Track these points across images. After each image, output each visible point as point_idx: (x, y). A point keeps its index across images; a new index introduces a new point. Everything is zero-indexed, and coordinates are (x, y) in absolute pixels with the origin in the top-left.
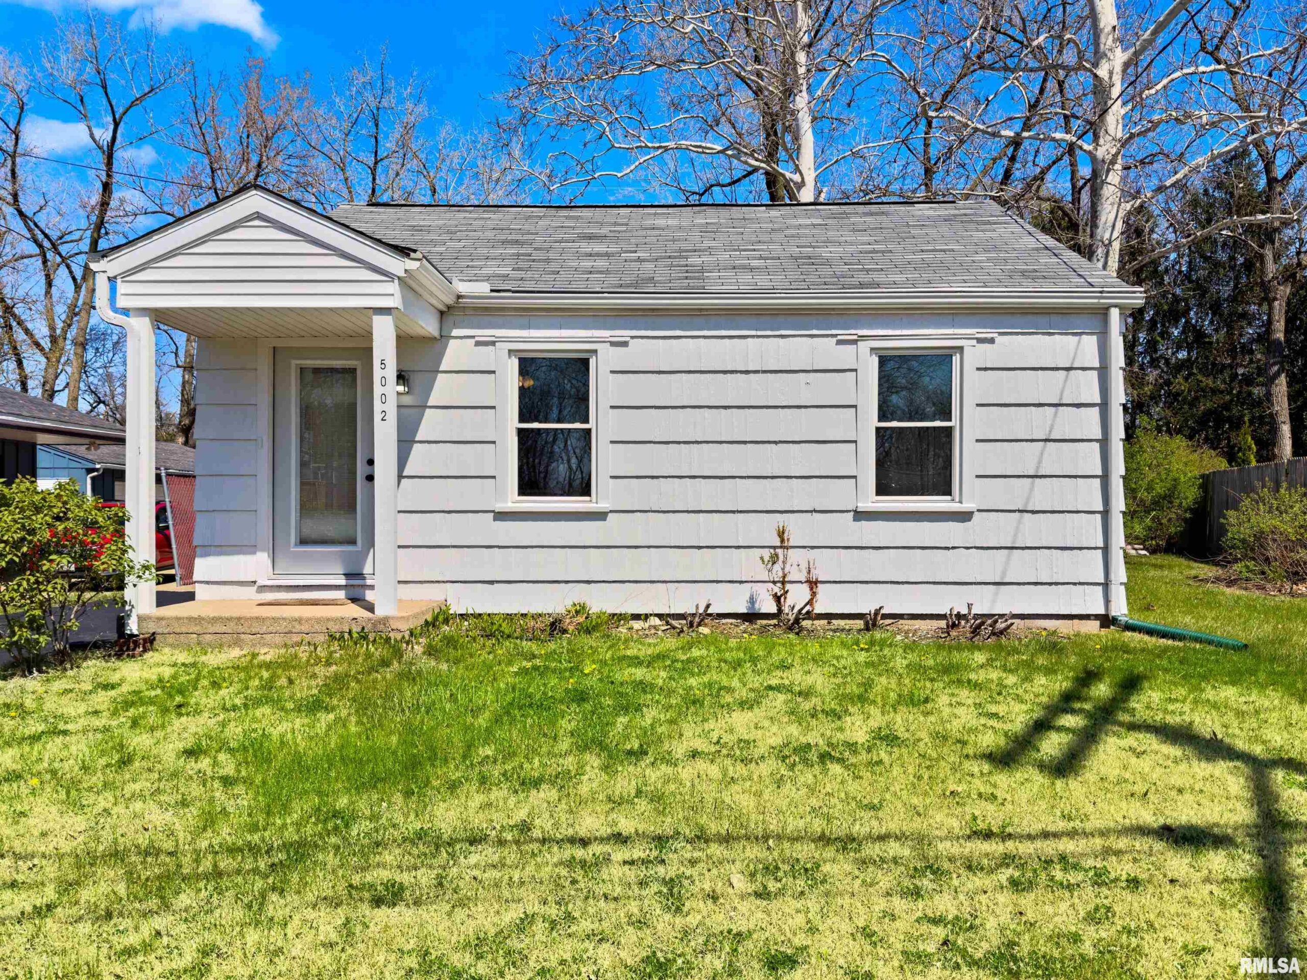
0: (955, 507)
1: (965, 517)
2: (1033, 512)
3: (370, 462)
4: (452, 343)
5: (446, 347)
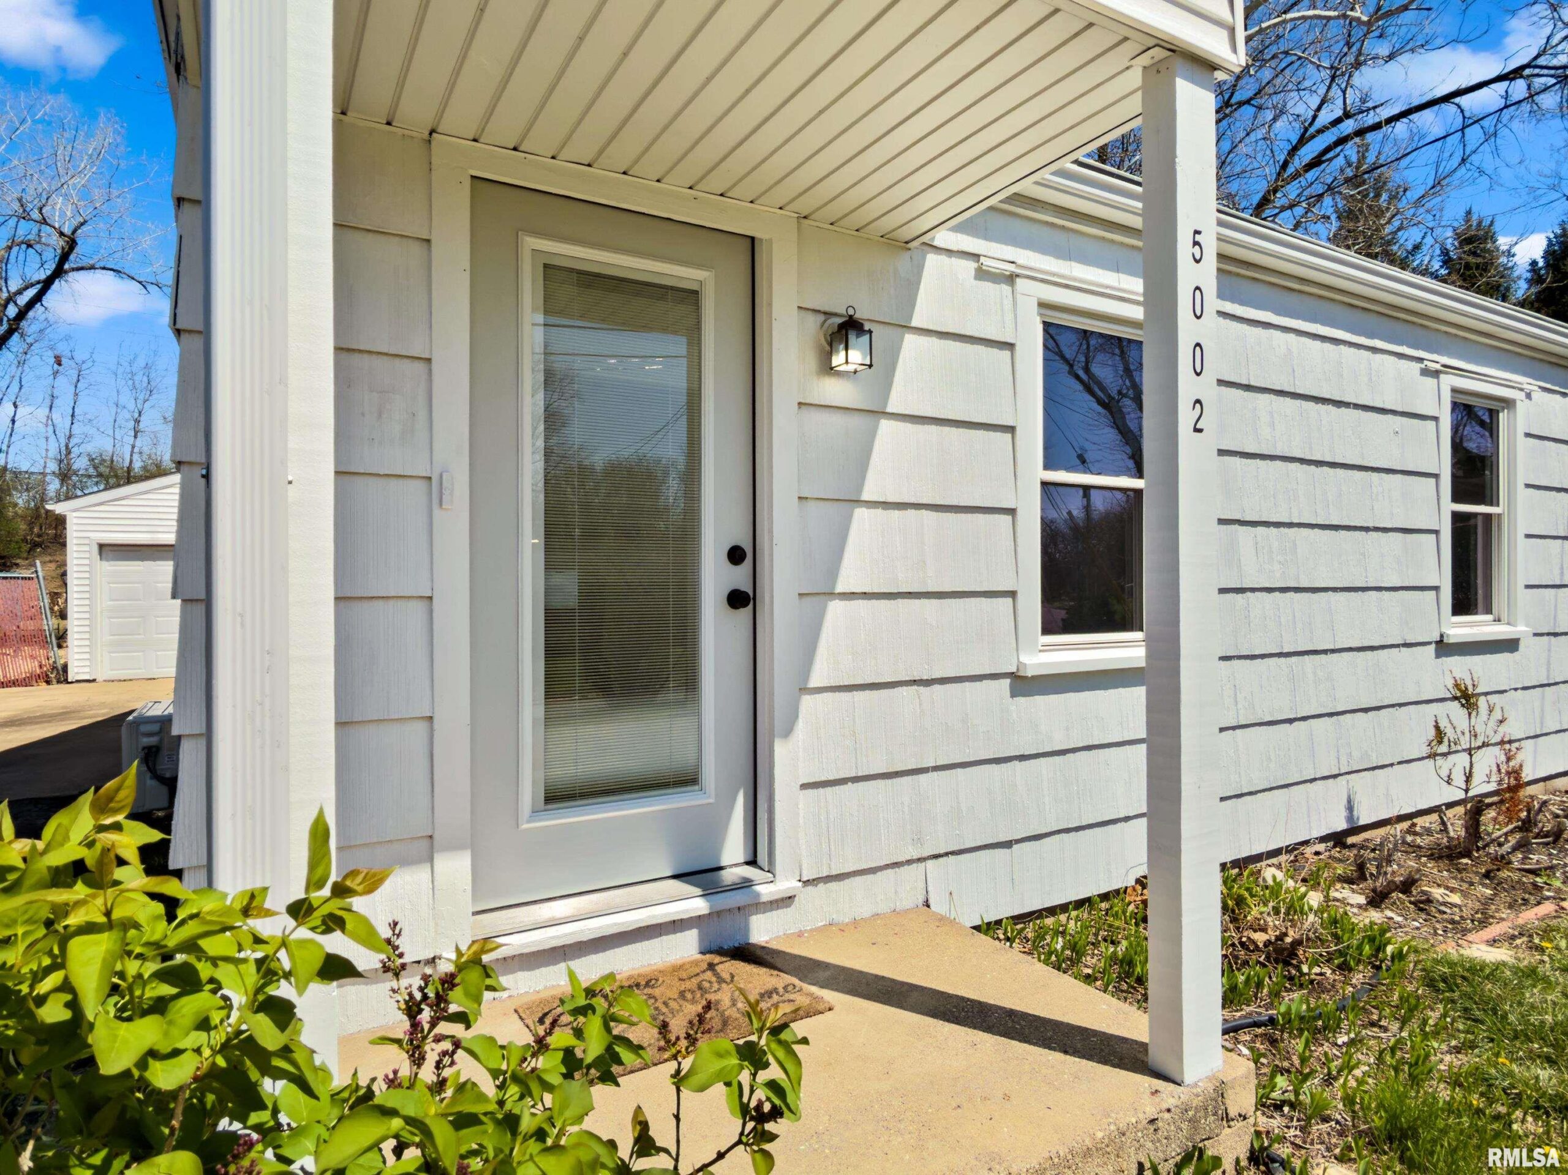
0: (1501, 631)
1: (1511, 645)
3: (736, 555)
4: (932, 260)
5: (920, 268)
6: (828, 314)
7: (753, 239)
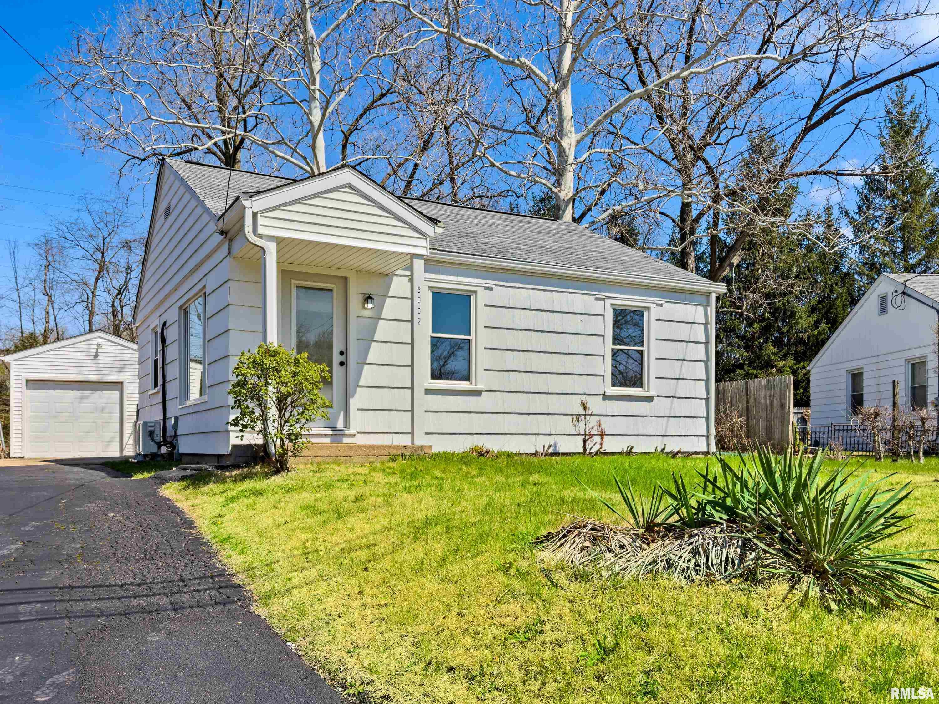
0: (645, 394)
1: (650, 399)
2: (678, 398)
3: (342, 353)
4: (395, 279)
5: (391, 281)
6: (365, 294)
7: (346, 278)
